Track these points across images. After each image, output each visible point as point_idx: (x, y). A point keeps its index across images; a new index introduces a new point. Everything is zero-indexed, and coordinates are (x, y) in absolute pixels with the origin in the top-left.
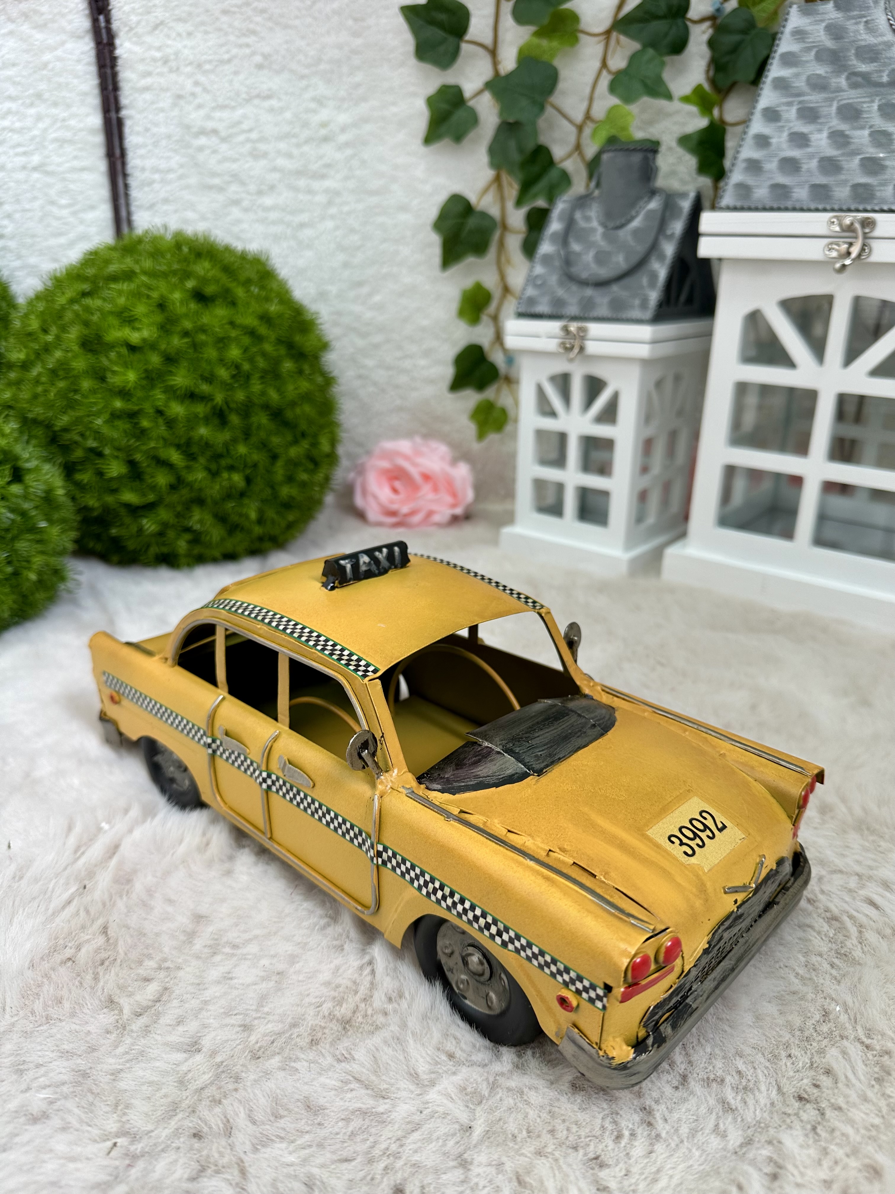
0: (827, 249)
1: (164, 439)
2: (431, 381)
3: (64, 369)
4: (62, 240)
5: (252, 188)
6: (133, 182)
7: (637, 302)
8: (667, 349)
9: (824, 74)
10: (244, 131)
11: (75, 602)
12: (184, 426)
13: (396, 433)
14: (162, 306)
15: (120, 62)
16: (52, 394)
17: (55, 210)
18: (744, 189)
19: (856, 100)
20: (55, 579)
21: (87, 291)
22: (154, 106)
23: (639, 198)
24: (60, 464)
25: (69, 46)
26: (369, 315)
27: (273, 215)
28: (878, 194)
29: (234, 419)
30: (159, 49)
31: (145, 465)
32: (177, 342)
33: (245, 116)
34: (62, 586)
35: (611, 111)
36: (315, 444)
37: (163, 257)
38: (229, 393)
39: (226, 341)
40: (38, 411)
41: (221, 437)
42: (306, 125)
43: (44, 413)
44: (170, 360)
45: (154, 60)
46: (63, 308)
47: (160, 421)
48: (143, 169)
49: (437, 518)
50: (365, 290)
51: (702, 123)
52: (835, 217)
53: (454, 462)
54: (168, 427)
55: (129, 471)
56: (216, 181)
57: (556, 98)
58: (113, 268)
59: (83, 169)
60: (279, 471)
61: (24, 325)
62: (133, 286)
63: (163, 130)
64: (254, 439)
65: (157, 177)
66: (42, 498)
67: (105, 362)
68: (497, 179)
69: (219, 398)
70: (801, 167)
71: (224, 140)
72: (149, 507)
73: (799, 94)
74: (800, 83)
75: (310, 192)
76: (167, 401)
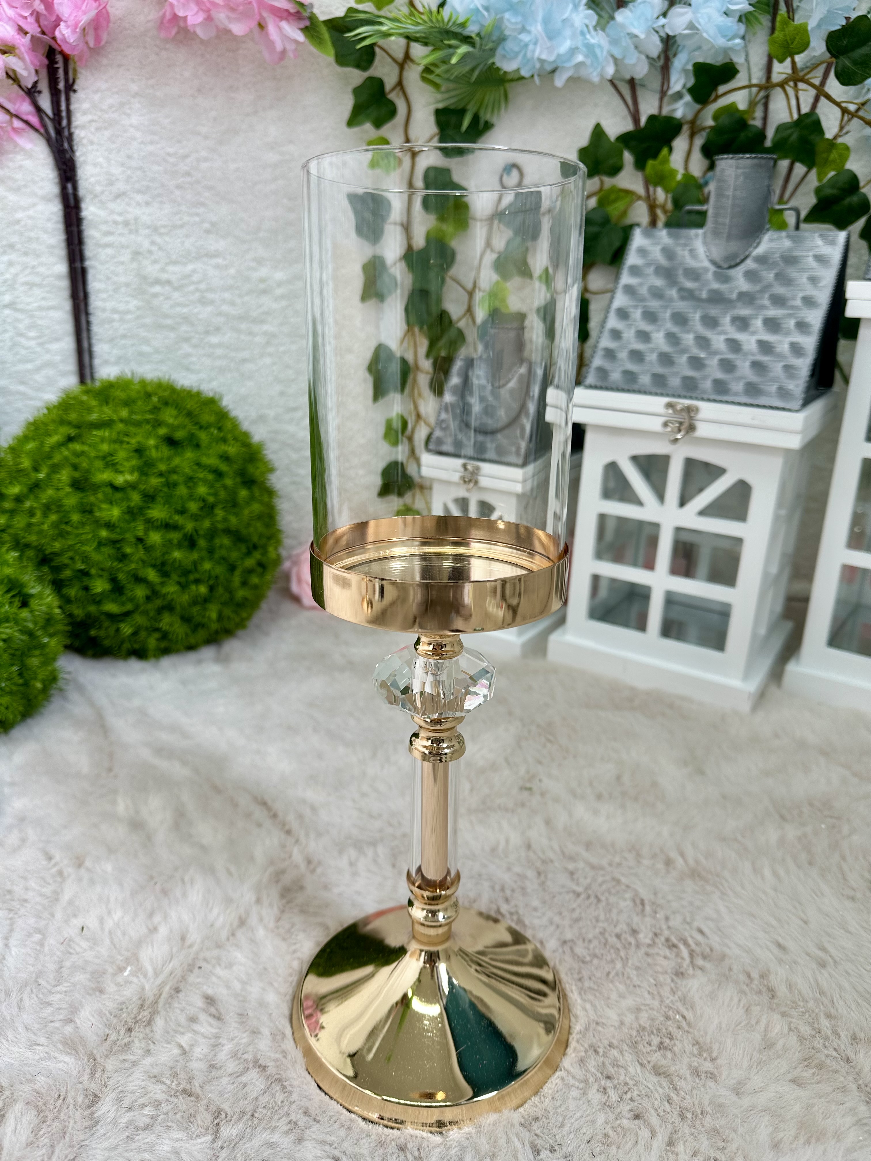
0: (663, 425)
1: (143, 562)
3: (56, 505)
4: (29, 366)
5: (200, 328)
7: (514, 449)
9: (661, 286)
10: (193, 283)
11: (64, 697)
12: (160, 551)
14: (139, 451)
15: (85, 223)
16: (46, 525)
17: (23, 341)
18: (603, 372)
19: (683, 310)
21: (73, 435)
22: (116, 260)
24: (49, 581)
25: (41, 207)
27: (219, 352)
28: (701, 386)
29: (202, 543)
30: (120, 214)
31: (125, 582)
32: (154, 482)
33: (194, 271)
34: (55, 687)
35: (494, 285)
36: (264, 554)
37: (136, 404)
38: (198, 523)
39: (194, 480)
40: (32, 538)
41: (190, 558)
42: (246, 280)
43: (37, 540)
44: (149, 498)
45: (115, 222)
46: (52, 450)
47: (140, 546)
48: (104, 310)
52: (669, 401)
54: (147, 552)
55: (112, 587)
56: (169, 322)
57: (454, 272)
58: (94, 417)
59: (49, 308)
60: (236, 579)
62: (113, 433)
63: (123, 279)
64: (217, 556)
65: (116, 316)
66: (44, 619)
67: (92, 499)
68: (410, 332)
69: (189, 526)
70: (644, 359)
71: (176, 289)
72: (127, 614)
73: (643, 300)
74: (644, 291)
75: (251, 333)
76: (146, 531)
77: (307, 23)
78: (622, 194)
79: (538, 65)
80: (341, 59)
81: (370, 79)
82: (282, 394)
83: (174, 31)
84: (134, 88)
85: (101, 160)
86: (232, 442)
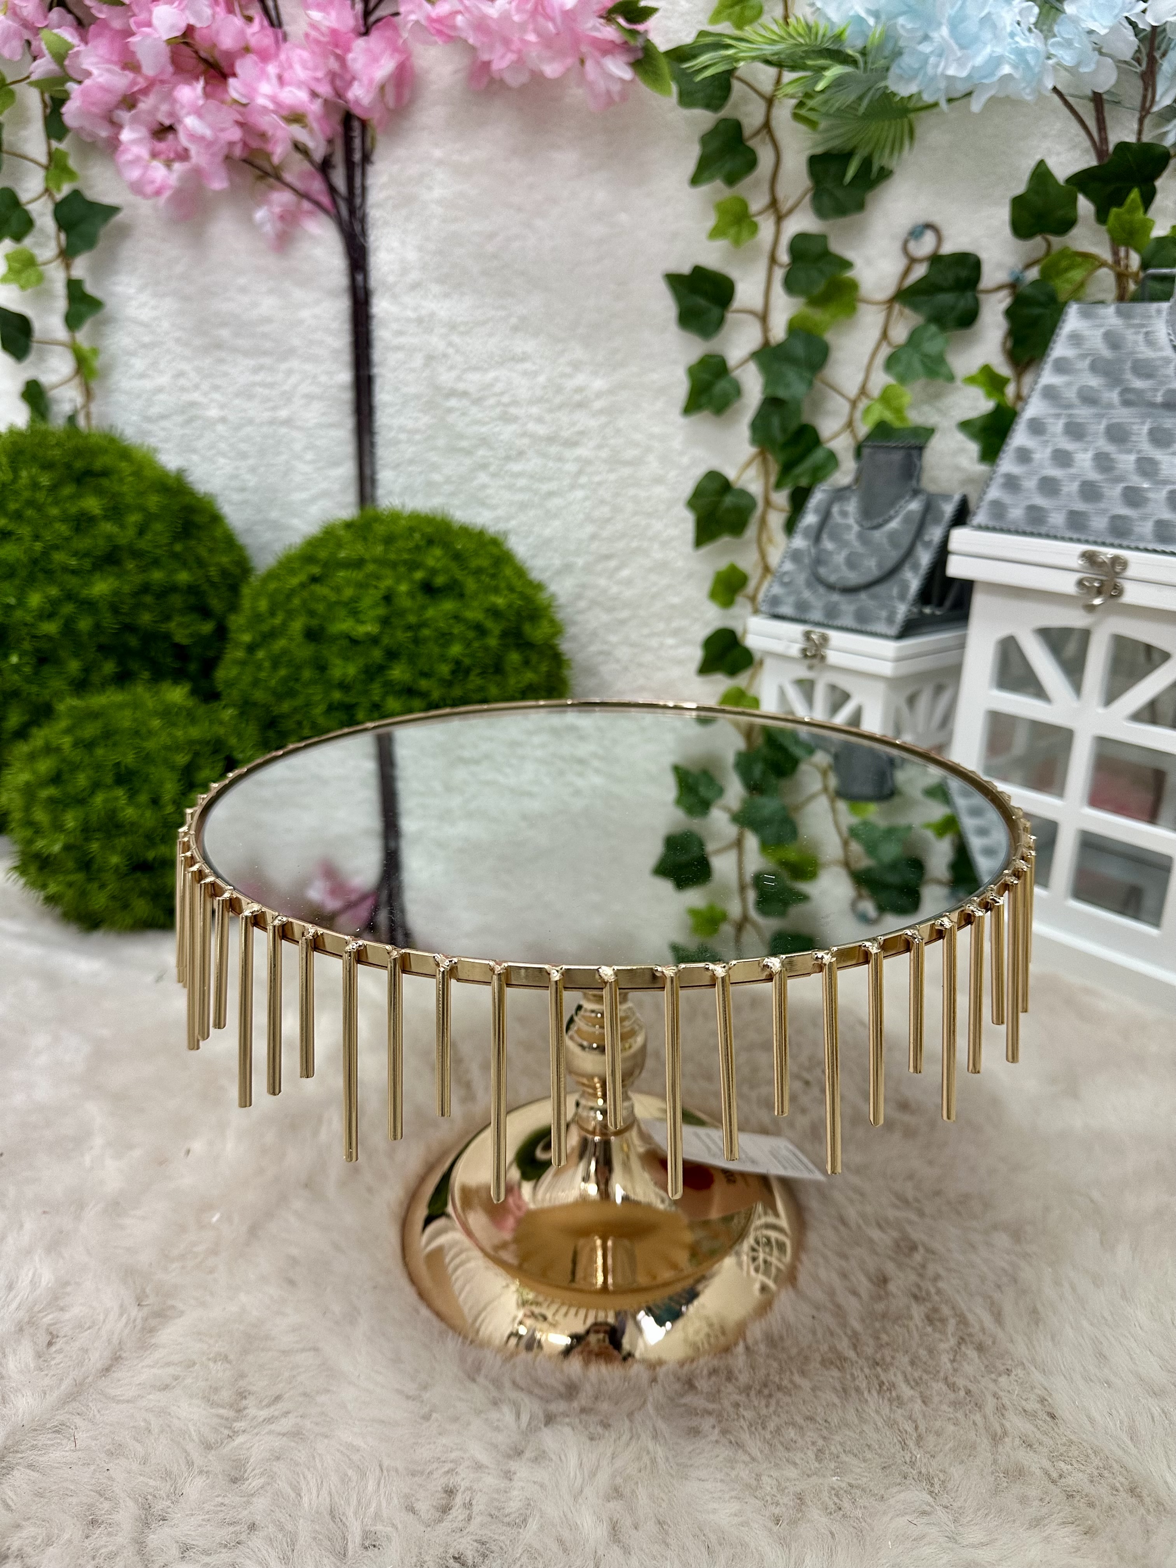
0: (1078, 584)
2: (680, 662)
3: (287, 658)
4: (304, 495)
5: (501, 452)
6: (379, 441)
7: (884, 614)
9: (1096, 387)
10: (495, 395)
14: (388, 598)
15: (375, 321)
16: (274, 681)
17: (299, 465)
18: (998, 509)
19: (1124, 420)
21: (317, 575)
22: (406, 366)
23: (899, 497)
25: (327, 304)
26: (615, 589)
27: (521, 482)
28: (1137, 529)
30: (414, 309)
32: (399, 636)
33: (496, 379)
35: (887, 390)
37: (395, 542)
39: (448, 636)
40: (258, 696)
42: (559, 390)
43: (264, 698)
44: (391, 654)
45: (408, 320)
46: (293, 592)
48: (390, 428)
50: (613, 563)
51: (989, 406)
52: (1086, 550)
56: (464, 444)
57: (827, 373)
58: (342, 554)
59: (331, 426)
62: (361, 575)
63: (412, 390)
65: (403, 436)
67: (326, 653)
68: (761, 455)
70: (1061, 490)
71: (475, 402)
73: (1069, 406)
74: (1071, 394)
75: (560, 459)
76: (385, 694)
77: (640, 55)
78: (1079, 259)
79: (942, 85)
80: (687, 99)
81: (724, 120)
82: (593, 537)
83: (485, 80)
84: (438, 153)
85: (396, 244)
86: (506, 592)
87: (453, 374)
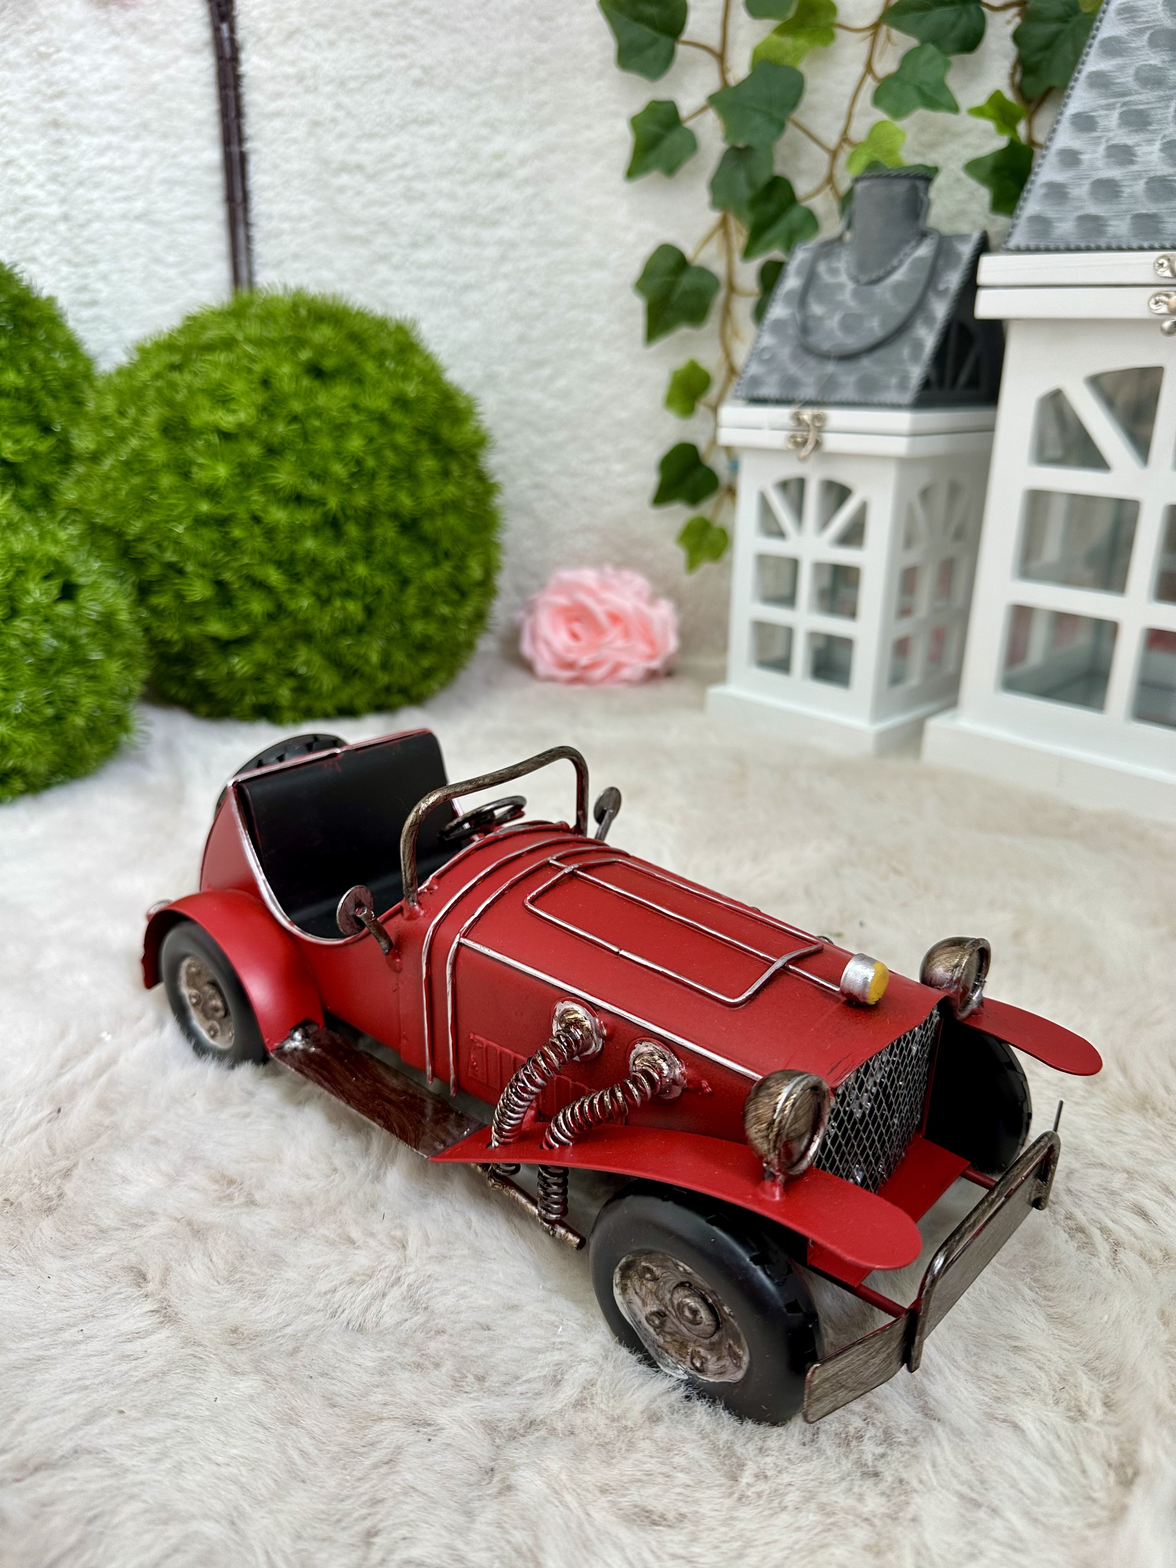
0: (1153, 301)
1: (261, 554)
2: (628, 493)
3: (140, 461)
5: (405, 239)
6: (257, 233)
7: (894, 381)
8: (936, 446)
9: (1160, 65)
10: (396, 167)
11: (142, 761)
12: (286, 537)
13: (580, 560)
14: (266, 383)
15: (245, 82)
16: (124, 493)
17: (161, 270)
18: (1041, 223)
20: (113, 729)
21: (176, 363)
22: (286, 136)
23: (903, 243)
24: (133, 583)
25: (184, 62)
26: (549, 404)
27: (431, 275)
29: (353, 530)
30: (293, 63)
31: (236, 586)
32: (281, 428)
33: (398, 148)
34: (124, 738)
35: (875, 128)
36: (460, 568)
37: (275, 321)
38: (345, 496)
39: (344, 428)
40: (107, 515)
41: (335, 554)
42: (475, 156)
43: (113, 518)
44: (272, 451)
45: (287, 77)
46: (145, 386)
47: (257, 530)
48: (270, 217)
49: (626, 673)
50: (546, 372)
51: (1001, 142)
52: (1163, 257)
53: (652, 600)
54: (267, 538)
55: (217, 595)
56: (360, 231)
57: (802, 114)
58: (210, 335)
59: (196, 218)
60: (411, 602)
61: (99, 407)
62: (232, 357)
63: (295, 166)
64: (378, 558)
65: (286, 226)
66: (98, 623)
67: (189, 451)
68: (723, 224)
69: (333, 503)
70: (1122, 192)
71: (371, 178)
73: (1125, 93)
74: (1126, 78)
75: (477, 242)
76: (266, 504)
82: (521, 339)
86: (418, 383)
87: (344, 143)
